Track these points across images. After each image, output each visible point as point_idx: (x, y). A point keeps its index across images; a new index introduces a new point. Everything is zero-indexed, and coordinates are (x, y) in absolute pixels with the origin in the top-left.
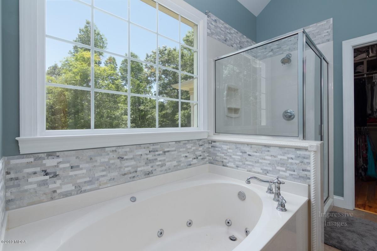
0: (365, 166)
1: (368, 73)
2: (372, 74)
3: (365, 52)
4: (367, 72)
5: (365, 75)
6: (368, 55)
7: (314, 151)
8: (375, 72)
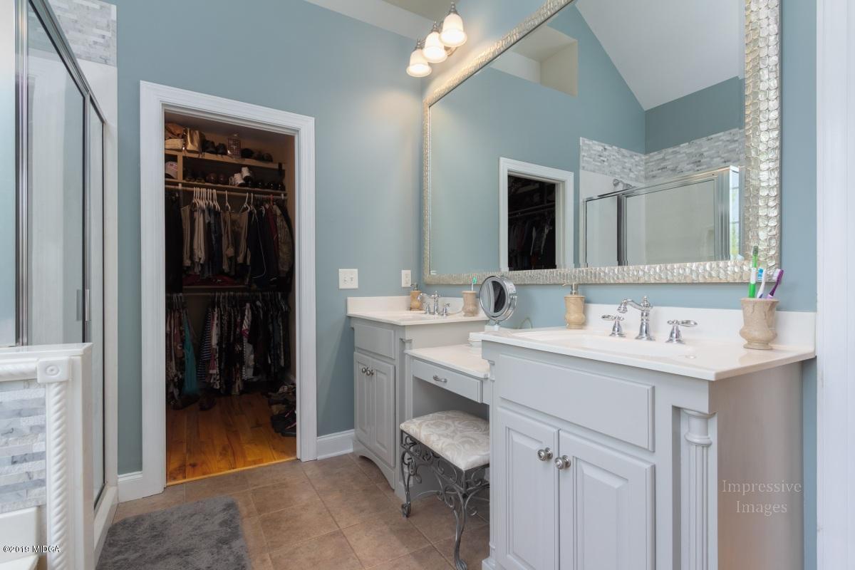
0: (180, 376)
1: (185, 181)
2: (192, 186)
3: (180, 136)
4: (184, 179)
5: (180, 185)
6: (185, 145)
7: (61, 383)
8: (196, 183)
